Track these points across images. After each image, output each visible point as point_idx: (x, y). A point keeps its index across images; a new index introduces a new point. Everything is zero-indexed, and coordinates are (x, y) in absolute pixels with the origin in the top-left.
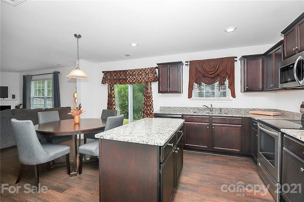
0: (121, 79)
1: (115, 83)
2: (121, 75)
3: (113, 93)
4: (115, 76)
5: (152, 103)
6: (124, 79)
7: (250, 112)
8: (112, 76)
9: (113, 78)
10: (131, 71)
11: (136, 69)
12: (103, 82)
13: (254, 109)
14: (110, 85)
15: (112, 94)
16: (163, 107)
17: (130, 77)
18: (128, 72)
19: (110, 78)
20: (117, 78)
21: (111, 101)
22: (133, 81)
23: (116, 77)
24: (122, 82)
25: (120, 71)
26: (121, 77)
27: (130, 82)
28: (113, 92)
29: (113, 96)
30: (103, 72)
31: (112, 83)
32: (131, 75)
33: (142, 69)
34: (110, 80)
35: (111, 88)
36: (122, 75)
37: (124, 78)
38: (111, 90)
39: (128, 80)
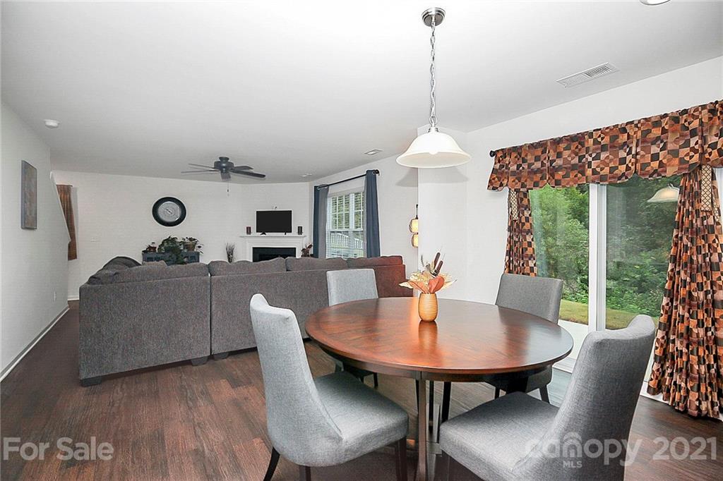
0: (560, 168)
1: (536, 185)
2: (559, 155)
3: (527, 220)
4: (537, 158)
5: (720, 255)
6: (574, 167)
8: (524, 161)
9: (529, 167)
10: (606, 134)
11: (632, 122)
12: (494, 185)
14: (517, 191)
15: (523, 220)
17: (603, 156)
18: (591, 141)
19: (518, 169)
20: (543, 165)
21: (518, 245)
22: (612, 170)
23: (538, 165)
24: (564, 177)
25: (556, 142)
26: (559, 162)
27: (602, 173)
28: (526, 214)
29: (527, 226)
30: (493, 154)
31: (523, 186)
32: (604, 148)
33: (666, 115)
34: (517, 175)
35: (520, 200)
36: (566, 154)
37: (573, 162)
38: (519, 208)
39: (590, 166)
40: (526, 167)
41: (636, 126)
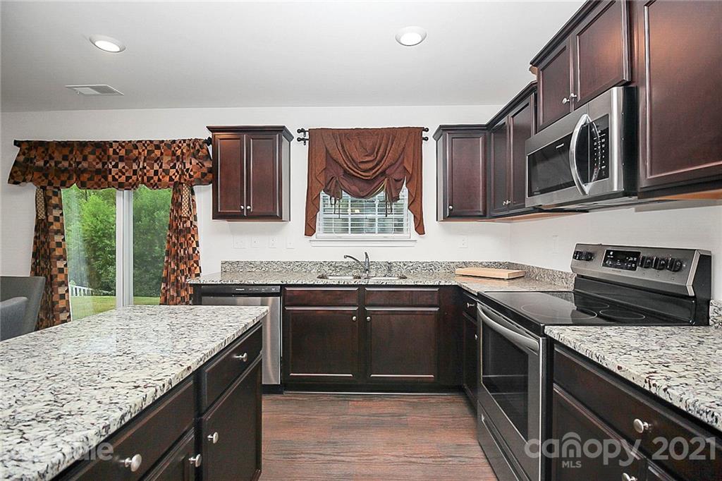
0: (85, 171)
1: (64, 184)
2: (85, 159)
3: (57, 219)
4: (65, 158)
5: (194, 249)
6: (98, 172)
7: (459, 271)
8: (51, 158)
9: (56, 165)
10: (123, 147)
11: (141, 141)
12: (15, 179)
13: (466, 264)
14: (44, 188)
15: (51, 219)
16: (232, 263)
17: (121, 165)
18: (111, 150)
19: (45, 165)
20: (70, 165)
21: (46, 246)
22: (128, 178)
23: (66, 164)
24: (89, 179)
25: (83, 145)
26: (85, 165)
27: (120, 180)
28: (56, 213)
29: (55, 227)
30: (17, 143)
31: (50, 184)
32: (121, 159)
33: (163, 141)
34: (44, 172)
35: (47, 199)
36: (91, 157)
37: (97, 166)
38: (46, 206)
39: (110, 174)
40: (53, 164)
41: (144, 145)
